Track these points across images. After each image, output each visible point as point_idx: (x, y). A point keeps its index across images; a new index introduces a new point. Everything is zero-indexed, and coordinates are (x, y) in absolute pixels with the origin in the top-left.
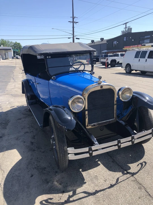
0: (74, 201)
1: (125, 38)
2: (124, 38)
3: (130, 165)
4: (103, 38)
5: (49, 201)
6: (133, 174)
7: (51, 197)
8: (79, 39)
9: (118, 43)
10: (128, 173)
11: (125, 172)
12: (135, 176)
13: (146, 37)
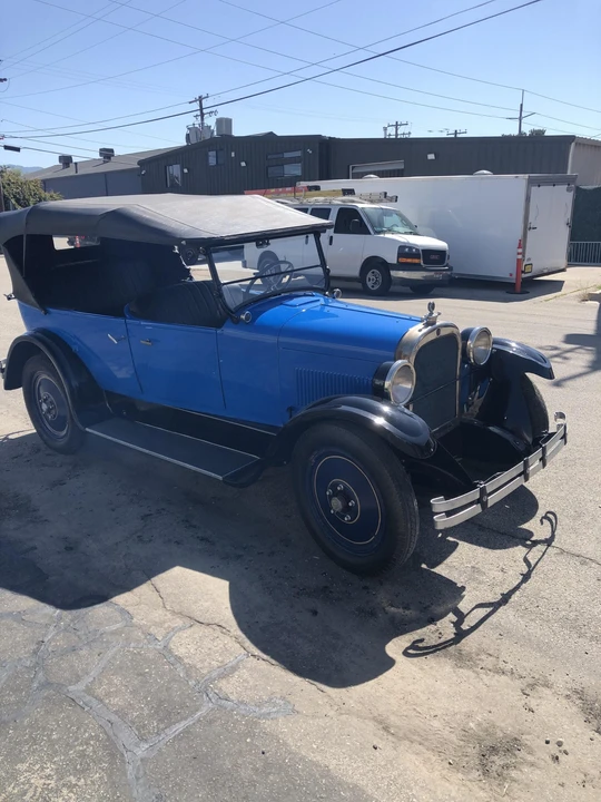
0: (473, 629)
1: (212, 154)
2: (207, 156)
3: (525, 526)
4: (112, 151)
5: (420, 645)
6: (549, 542)
7: (417, 638)
8: (18, 150)
9: (186, 171)
10: (535, 543)
11: (529, 543)
12: (553, 544)
13: (287, 155)
